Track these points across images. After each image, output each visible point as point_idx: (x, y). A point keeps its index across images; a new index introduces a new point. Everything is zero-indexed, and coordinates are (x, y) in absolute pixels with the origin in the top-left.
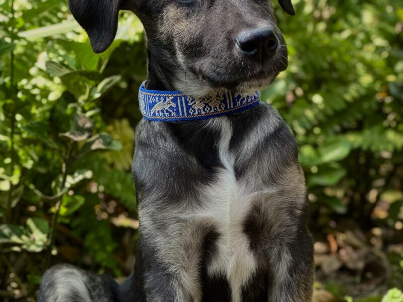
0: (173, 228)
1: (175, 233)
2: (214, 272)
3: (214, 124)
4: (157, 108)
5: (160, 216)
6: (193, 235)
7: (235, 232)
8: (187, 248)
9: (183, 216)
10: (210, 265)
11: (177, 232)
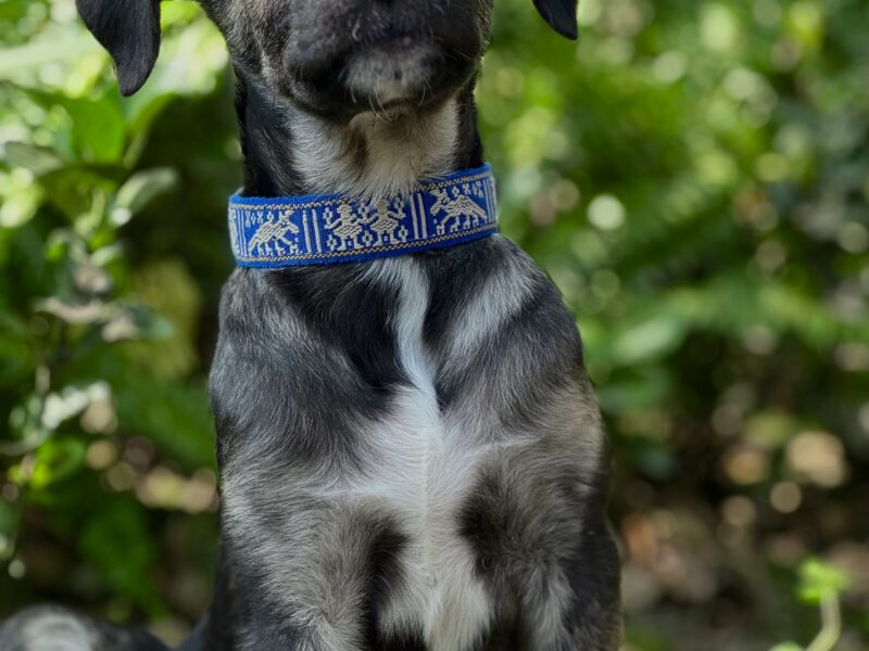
0: (298, 521)
1: (303, 533)
2: (394, 626)
3: (383, 271)
4: (261, 236)
5: (269, 493)
6: (343, 538)
7: (441, 533)
8: (331, 568)
9: (320, 493)
10: (385, 609)
11: (308, 531)
